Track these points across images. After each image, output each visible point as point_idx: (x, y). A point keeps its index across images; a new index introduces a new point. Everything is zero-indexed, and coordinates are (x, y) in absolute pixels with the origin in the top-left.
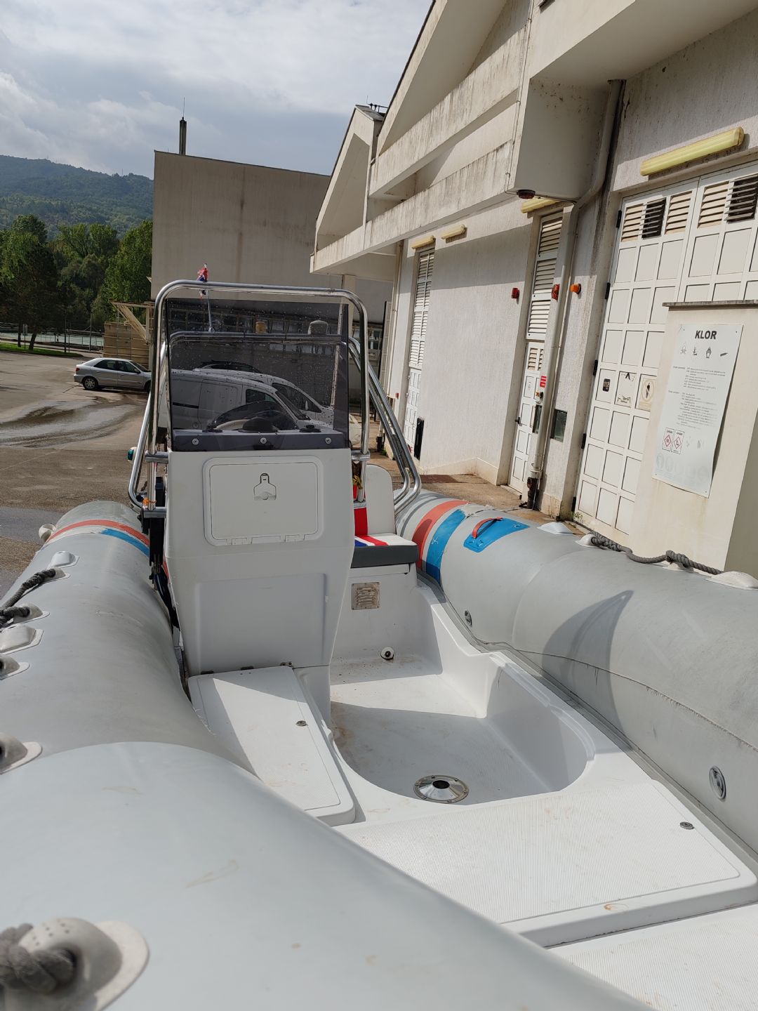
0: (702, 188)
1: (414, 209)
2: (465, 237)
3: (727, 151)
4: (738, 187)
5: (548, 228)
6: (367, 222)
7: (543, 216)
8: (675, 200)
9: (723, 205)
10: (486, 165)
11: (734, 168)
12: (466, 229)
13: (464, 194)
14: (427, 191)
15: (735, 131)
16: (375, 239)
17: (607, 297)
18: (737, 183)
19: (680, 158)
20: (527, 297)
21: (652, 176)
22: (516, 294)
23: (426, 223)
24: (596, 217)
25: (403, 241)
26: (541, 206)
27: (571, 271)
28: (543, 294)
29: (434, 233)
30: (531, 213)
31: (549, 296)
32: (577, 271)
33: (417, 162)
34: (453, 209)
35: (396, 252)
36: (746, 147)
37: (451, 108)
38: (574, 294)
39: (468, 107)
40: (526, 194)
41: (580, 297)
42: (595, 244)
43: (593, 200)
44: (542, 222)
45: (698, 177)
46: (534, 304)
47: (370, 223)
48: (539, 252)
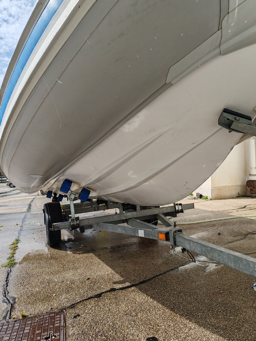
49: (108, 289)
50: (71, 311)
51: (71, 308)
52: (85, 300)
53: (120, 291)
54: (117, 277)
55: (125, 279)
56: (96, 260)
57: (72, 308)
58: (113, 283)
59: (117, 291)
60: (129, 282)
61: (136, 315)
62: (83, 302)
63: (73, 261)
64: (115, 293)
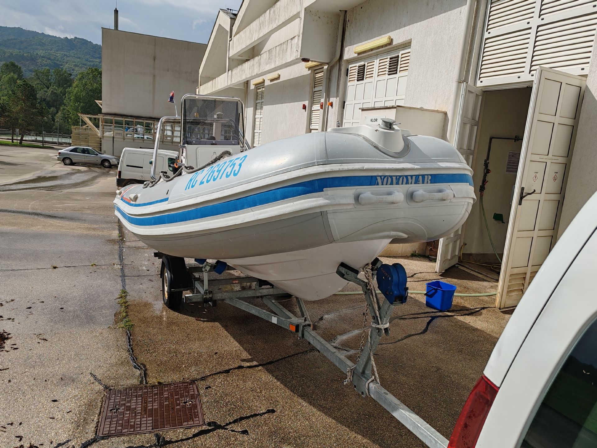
0: (378, 60)
1: (253, 65)
2: (279, 79)
3: (386, 45)
4: (391, 60)
5: (318, 76)
6: (228, 71)
7: (315, 70)
8: (369, 64)
9: (386, 68)
10: (287, 45)
11: (389, 52)
12: (279, 75)
13: (277, 59)
14: (259, 57)
15: (387, 37)
16: (233, 80)
17: (344, 108)
18: (391, 59)
19: (369, 47)
20: (310, 109)
21: (359, 54)
22: (304, 107)
23: (260, 73)
24: (337, 71)
25: (248, 81)
26: (313, 66)
27: (328, 96)
28: (316, 107)
29: (264, 77)
30: (309, 68)
31: (319, 108)
32: (331, 96)
33: (254, 42)
34: (272, 66)
35: (244, 87)
36: (392, 44)
37: (270, 17)
38: (330, 107)
39: (277, 17)
40: (305, 60)
41: (332, 108)
42: (338, 83)
43: (336, 63)
44: (315, 72)
45: (377, 55)
46: (313, 112)
47: (230, 71)
48: (315, 87)
49: (236, 366)
50: (202, 382)
51: (201, 380)
52: (214, 374)
53: (248, 369)
54: (245, 355)
55: (253, 357)
56: (223, 332)
57: (203, 380)
58: (240, 360)
59: (244, 369)
60: (257, 361)
61: (261, 392)
62: (212, 376)
63: (198, 330)
64: (243, 370)
